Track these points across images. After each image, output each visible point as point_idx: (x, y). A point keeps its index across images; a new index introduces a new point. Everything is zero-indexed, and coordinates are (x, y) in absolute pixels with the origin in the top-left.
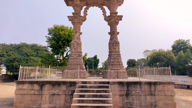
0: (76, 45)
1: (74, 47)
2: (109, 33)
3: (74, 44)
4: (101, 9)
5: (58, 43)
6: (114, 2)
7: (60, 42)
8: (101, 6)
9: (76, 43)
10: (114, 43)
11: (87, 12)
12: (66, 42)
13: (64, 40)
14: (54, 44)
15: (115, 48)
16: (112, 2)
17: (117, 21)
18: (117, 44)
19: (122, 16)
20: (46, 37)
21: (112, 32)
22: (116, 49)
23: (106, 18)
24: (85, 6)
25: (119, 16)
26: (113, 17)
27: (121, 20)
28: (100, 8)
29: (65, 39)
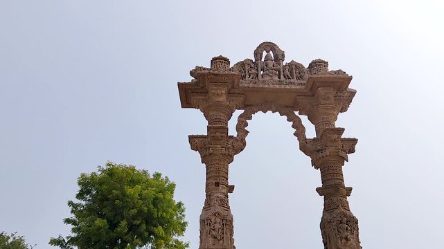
0: (217, 226)
1: (214, 233)
2: (318, 190)
3: (213, 220)
4: (289, 120)
5: (113, 225)
6: (328, 102)
7: (124, 223)
8: (287, 110)
9: (218, 220)
10: (341, 222)
11: (246, 125)
12: (142, 222)
13: (134, 218)
14: (99, 228)
15: (346, 239)
16: (323, 102)
17: (342, 154)
18: (352, 223)
19: (355, 141)
20: (70, 203)
21: (330, 186)
22: (349, 243)
23: (308, 145)
24: (240, 109)
25: (345, 140)
26: (332, 141)
27: (352, 151)
28: (285, 117)
29: (140, 212)
